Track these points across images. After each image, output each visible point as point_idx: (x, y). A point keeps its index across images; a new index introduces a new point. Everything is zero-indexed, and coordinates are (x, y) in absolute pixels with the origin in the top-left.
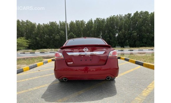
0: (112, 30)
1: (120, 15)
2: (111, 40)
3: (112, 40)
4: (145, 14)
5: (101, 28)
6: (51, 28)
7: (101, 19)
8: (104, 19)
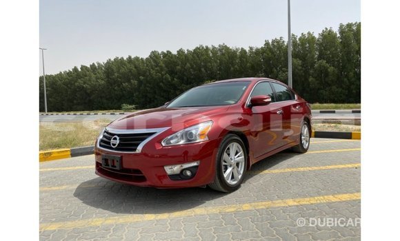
6: (270, 54)
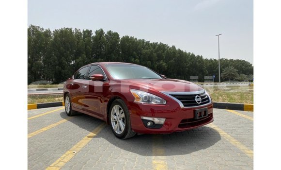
0: (65, 52)
1: (76, 29)
2: (63, 71)
3: (66, 71)
4: (115, 36)
5: (42, 45)
7: (43, 29)
8: (48, 32)
